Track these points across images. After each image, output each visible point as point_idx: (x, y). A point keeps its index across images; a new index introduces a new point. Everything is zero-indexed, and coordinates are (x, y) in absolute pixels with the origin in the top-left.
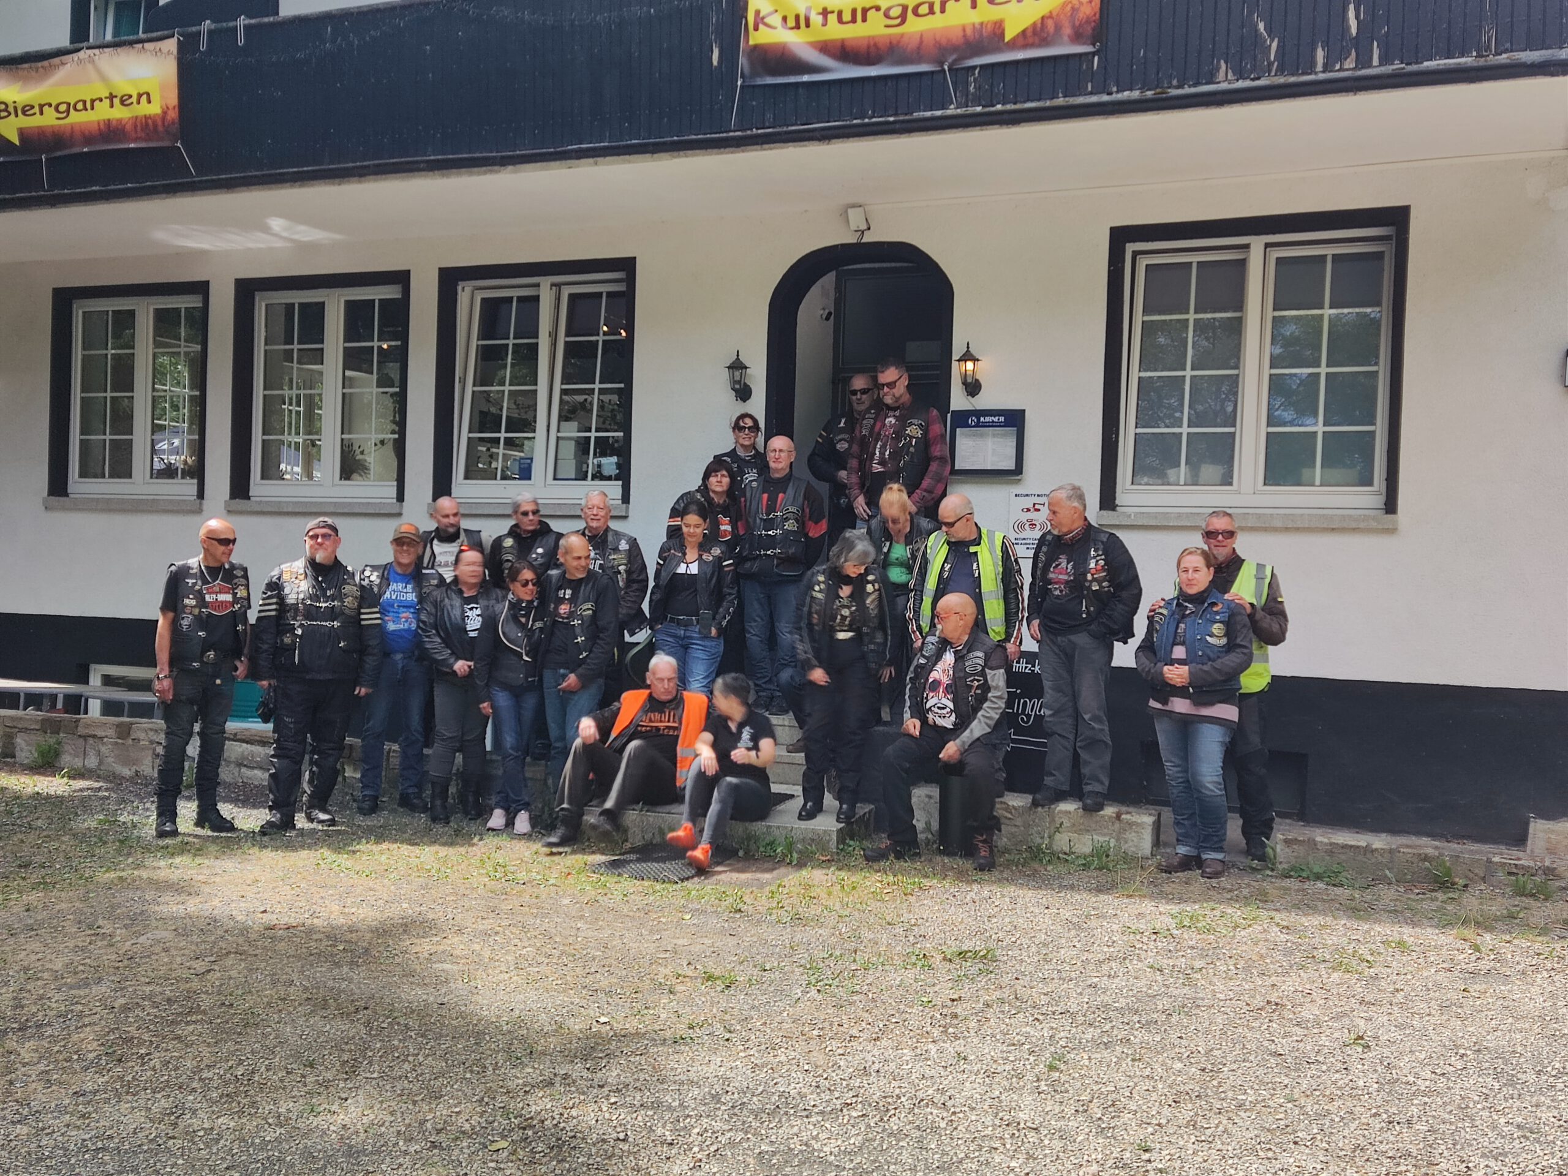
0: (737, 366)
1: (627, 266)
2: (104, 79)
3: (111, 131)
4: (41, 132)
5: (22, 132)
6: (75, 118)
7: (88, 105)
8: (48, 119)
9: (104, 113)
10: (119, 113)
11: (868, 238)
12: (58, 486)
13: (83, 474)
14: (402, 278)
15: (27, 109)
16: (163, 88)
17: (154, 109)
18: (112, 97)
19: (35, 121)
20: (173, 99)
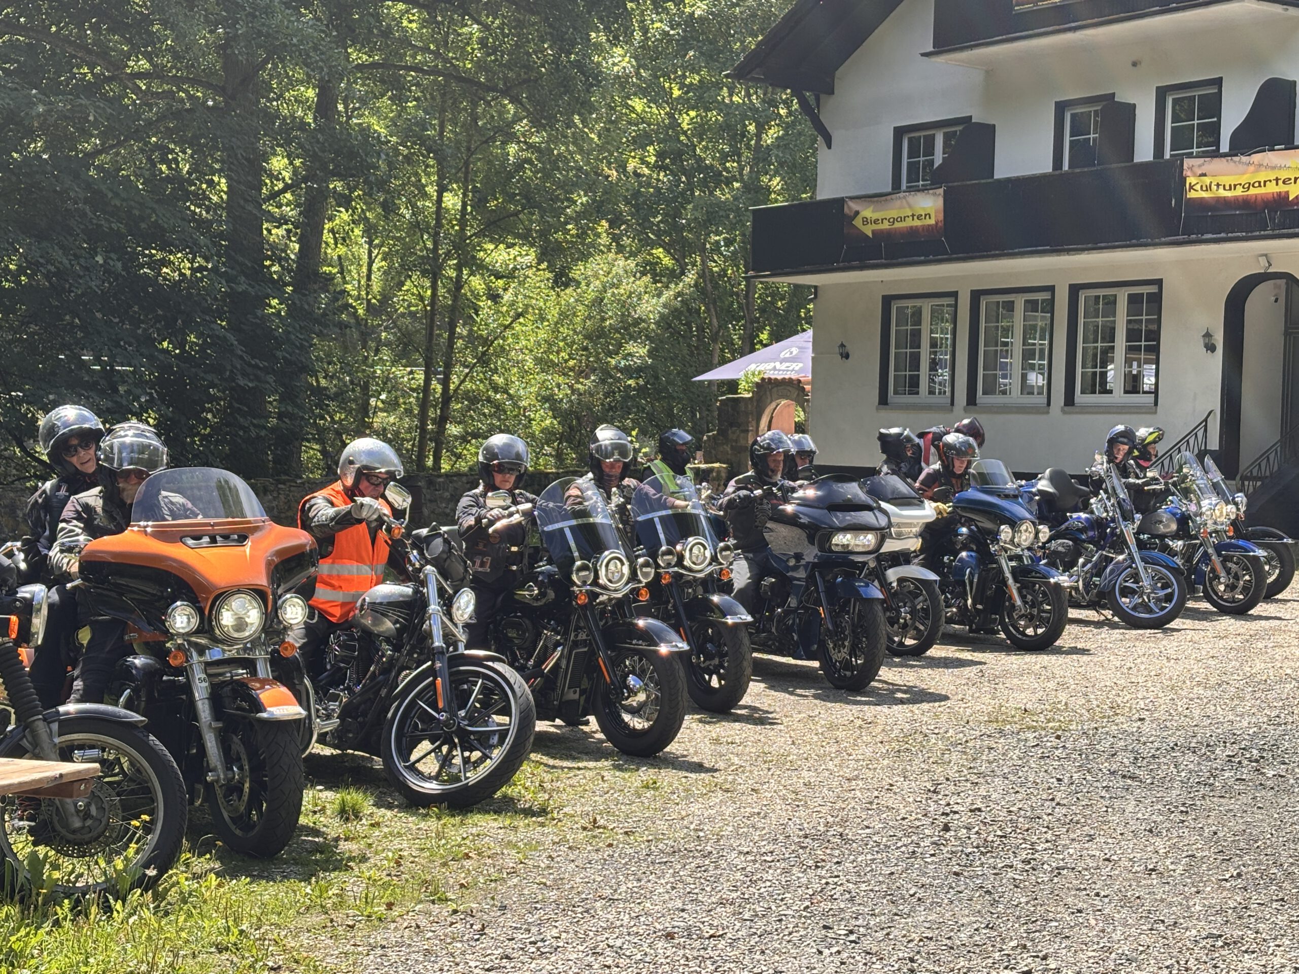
0: (1208, 335)
1: (1159, 282)
2: (910, 207)
3: (913, 231)
4: (882, 231)
5: (873, 232)
6: (897, 225)
7: (903, 219)
8: (886, 226)
9: (910, 223)
10: (917, 223)
11: (1270, 270)
12: (883, 400)
13: (896, 393)
14: (1051, 289)
15: (876, 221)
16: (936, 212)
17: (932, 222)
18: (913, 216)
19: (880, 227)
20: (941, 217)
